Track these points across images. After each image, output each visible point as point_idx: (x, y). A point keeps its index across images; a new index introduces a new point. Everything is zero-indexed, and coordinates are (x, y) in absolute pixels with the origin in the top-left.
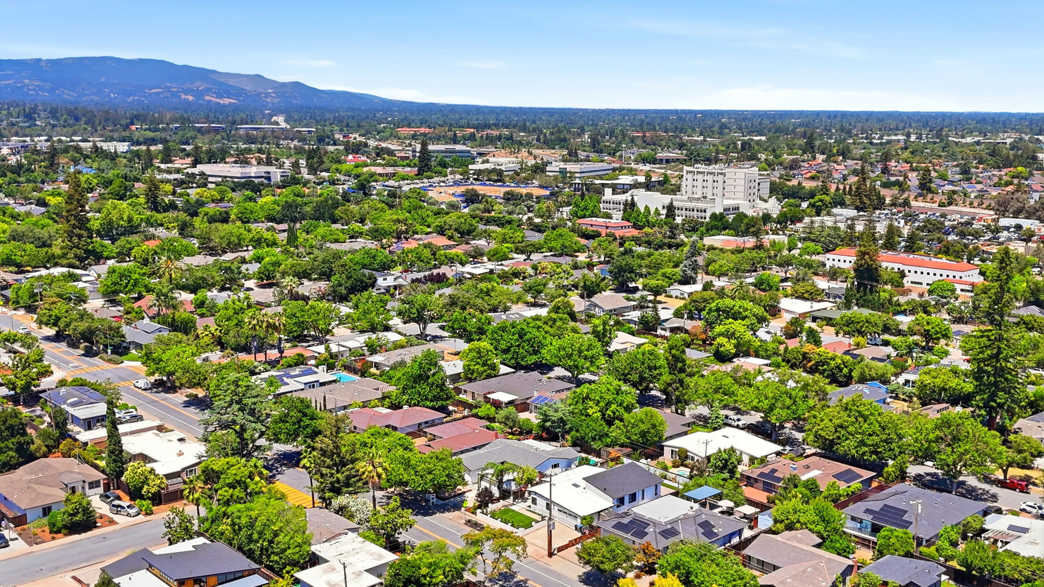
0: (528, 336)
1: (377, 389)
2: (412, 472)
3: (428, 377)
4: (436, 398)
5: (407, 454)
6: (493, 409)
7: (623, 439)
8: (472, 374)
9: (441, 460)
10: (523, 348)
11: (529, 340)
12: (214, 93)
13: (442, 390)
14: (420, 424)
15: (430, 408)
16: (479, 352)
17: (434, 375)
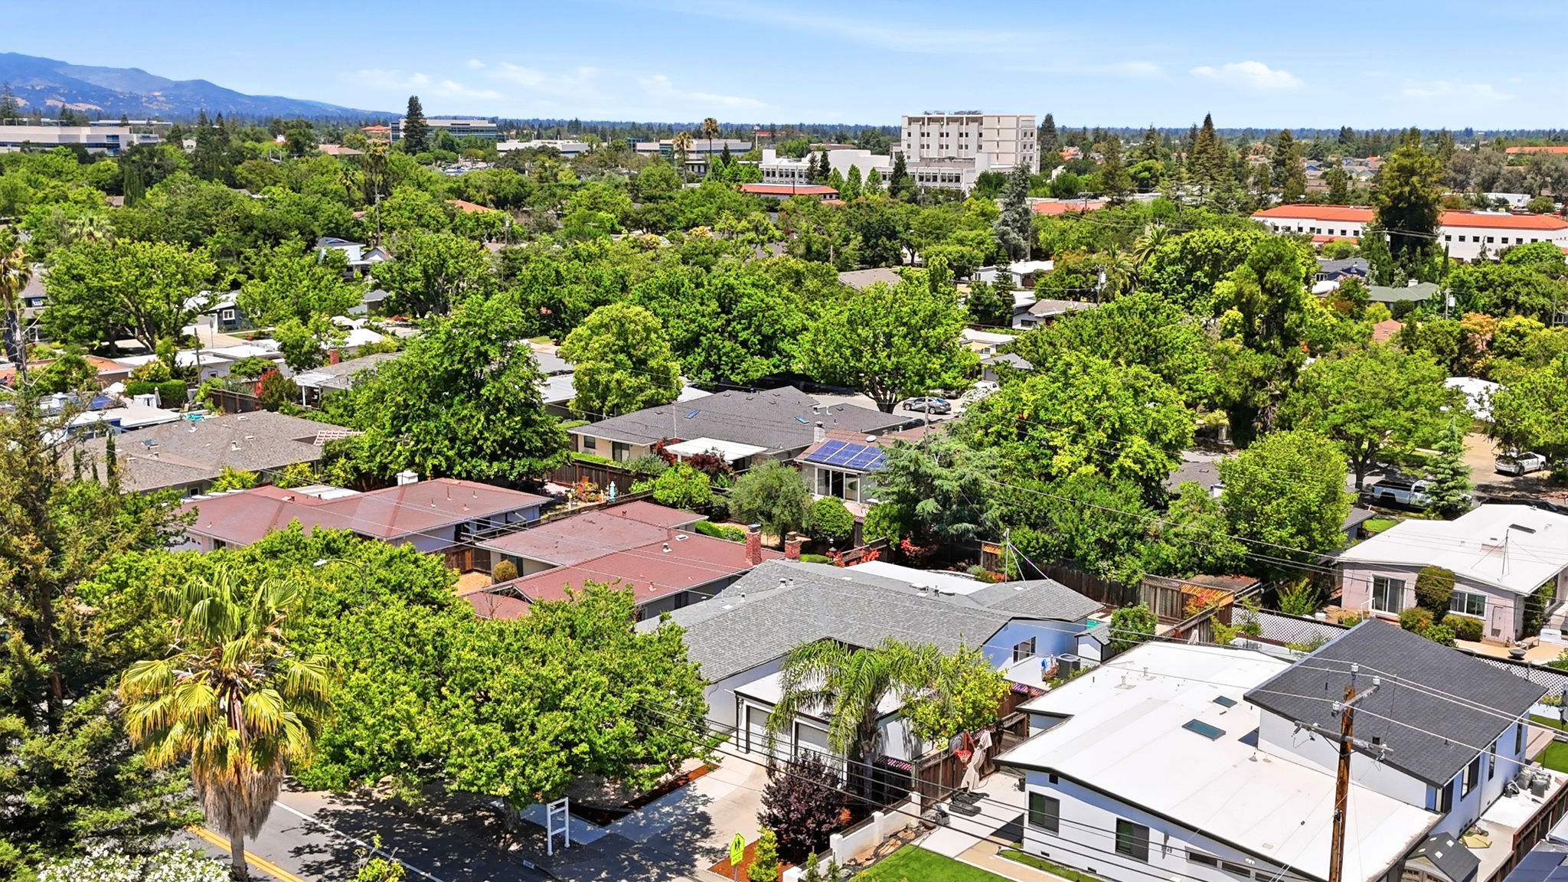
0: (744, 305)
1: (310, 440)
2: (465, 707)
3: (480, 384)
4: (510, 448)
5: (428, 624)
6: (703, 477)
7: (1226, 545)
8: (603, 398)
9: (594, 638)
10: (733, 336)
11: (749, 315)
12: (61, 95)
13: (527, 423)
14: (460, 529)
15: (488, 481)
16: (622, 334)
17: (496, 376)
